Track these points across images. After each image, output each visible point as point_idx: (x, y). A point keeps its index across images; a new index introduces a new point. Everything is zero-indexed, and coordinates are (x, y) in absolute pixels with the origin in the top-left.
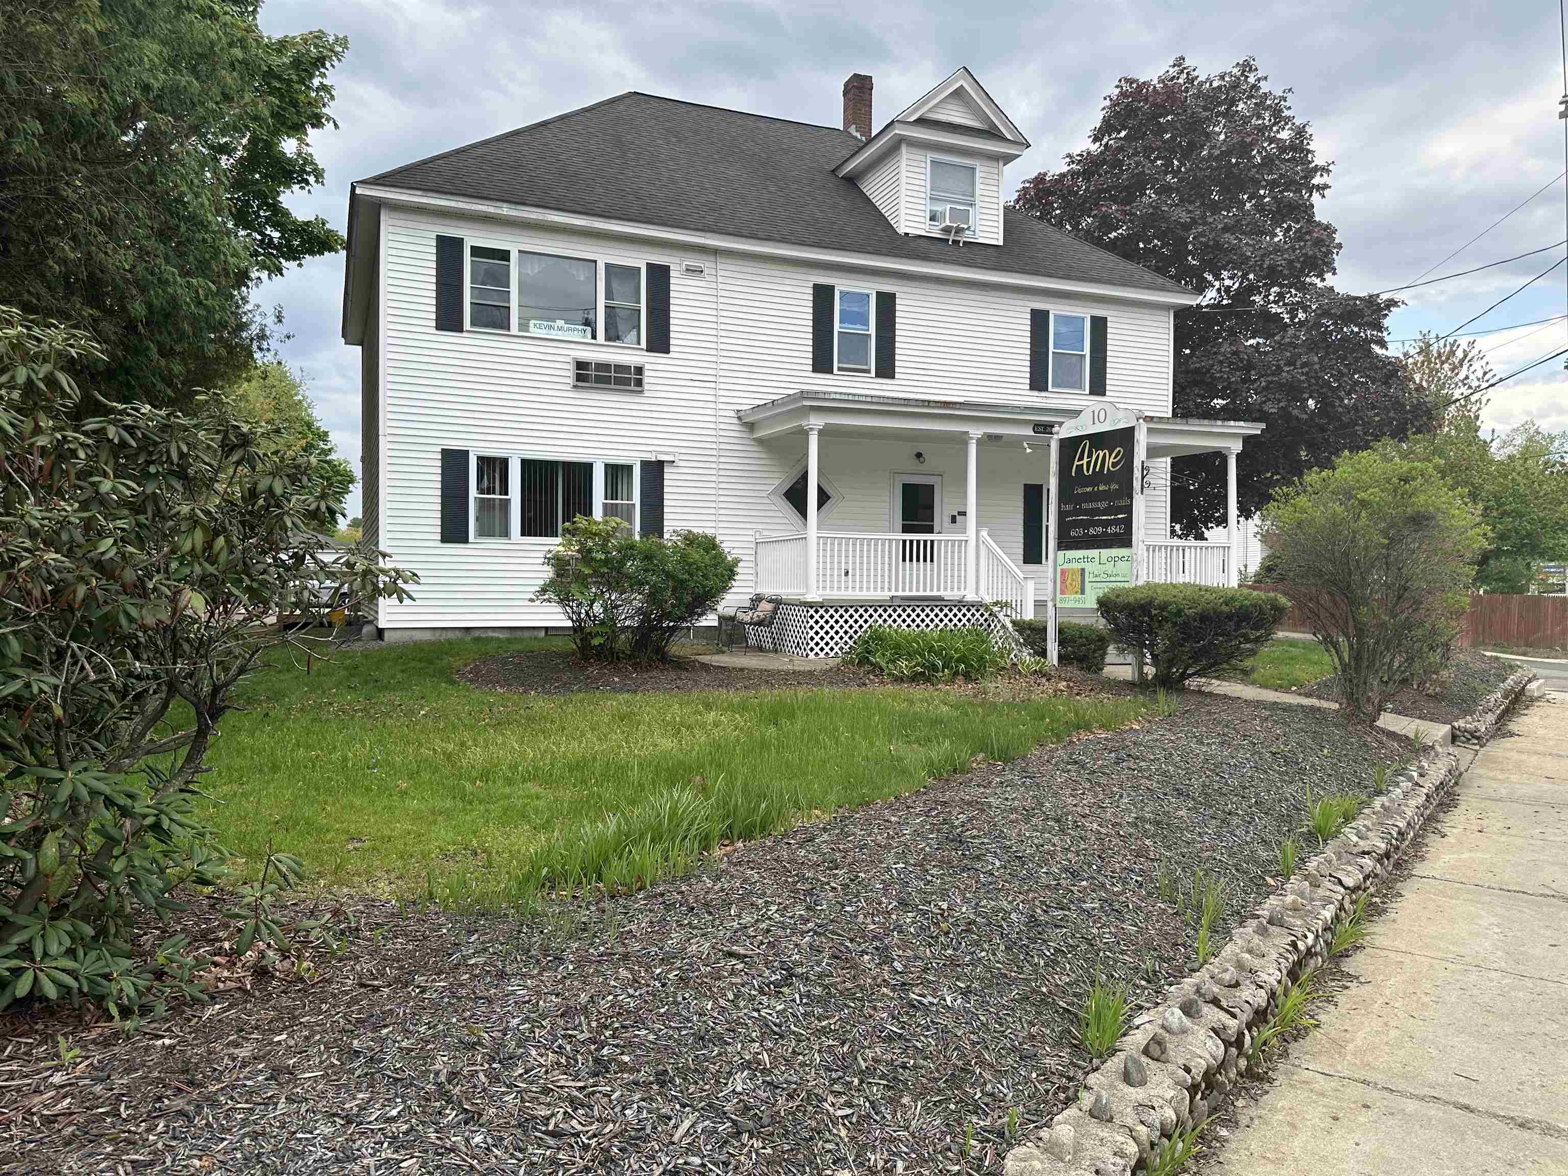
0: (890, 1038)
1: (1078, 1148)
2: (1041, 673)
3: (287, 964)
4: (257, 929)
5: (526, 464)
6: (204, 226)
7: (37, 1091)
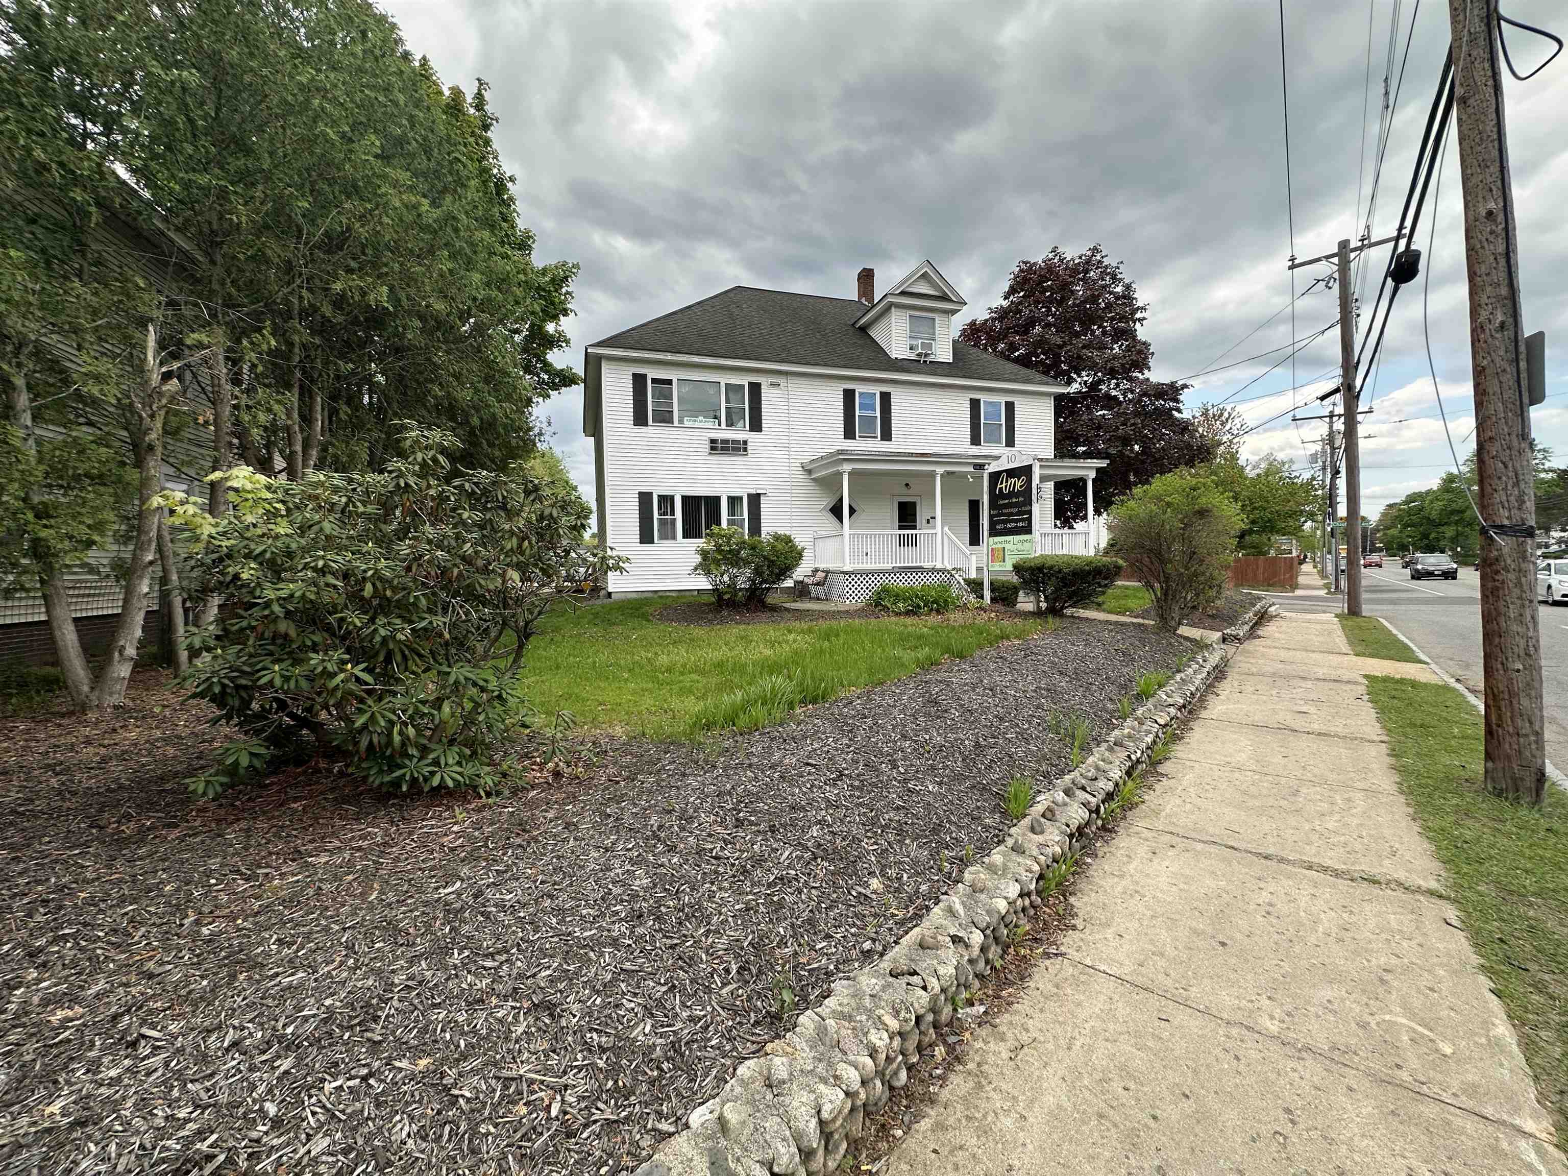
0: (898, 808)
1: (1005, 868)
2: (981, 608)
3: (570, 769)
4: (554, 752)
5: (685, 499)
6: (508, 375)
7: (446, 835)
